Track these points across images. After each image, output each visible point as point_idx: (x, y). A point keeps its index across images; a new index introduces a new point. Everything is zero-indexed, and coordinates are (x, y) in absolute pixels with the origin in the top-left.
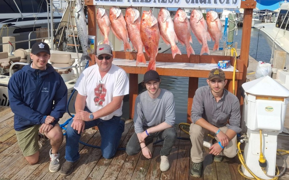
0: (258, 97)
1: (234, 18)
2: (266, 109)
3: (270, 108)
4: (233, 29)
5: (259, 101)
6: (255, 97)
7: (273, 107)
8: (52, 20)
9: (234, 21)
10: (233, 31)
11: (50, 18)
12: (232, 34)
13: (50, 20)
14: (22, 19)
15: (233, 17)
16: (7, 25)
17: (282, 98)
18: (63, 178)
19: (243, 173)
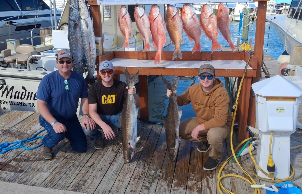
0: (268, 98)
1: (249, 13)
2: (277, 110)
3: (281, 109)
4: (248, 24)
5: (270, 102)
6: (265, 99)
7: (284, 108)
8: (56, 18)
9: (249, 16)
10: (248, 27)
11: (53, 15)
12: (247, 31)
13: (53, 17)
14: (23, 17)
15: (248, 11)
16: (9, 23)
17: (293, 99)
18: (76, 184)
19: (257, 174)
